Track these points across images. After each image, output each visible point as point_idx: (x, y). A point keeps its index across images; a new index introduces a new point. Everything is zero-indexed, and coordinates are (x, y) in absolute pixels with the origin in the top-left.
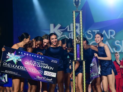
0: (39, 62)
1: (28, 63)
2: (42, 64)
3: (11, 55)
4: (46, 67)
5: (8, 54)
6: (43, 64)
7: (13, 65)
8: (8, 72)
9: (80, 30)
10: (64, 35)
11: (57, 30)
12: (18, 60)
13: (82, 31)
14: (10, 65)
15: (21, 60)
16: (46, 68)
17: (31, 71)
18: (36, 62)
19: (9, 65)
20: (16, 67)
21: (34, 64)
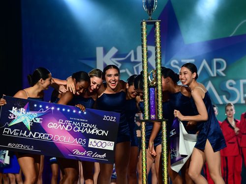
0: (78, 122)
1: (55, 125)
2: (84, 125)
3: (18, 111)
4: (93, 131)
5: (12, 110)
6: (86, 125)
7: (23, 133)
8: (14, 146)
9: (156, 59)
10: (125, 69)
11: (111, 59)
12: (33, 121)
13: (161, 62)
14: (17, 132)
15: (40, 120)
16: (92, 133)
17: (61, 142)
18: (72, 123)
19: (15, 133)
20: (30, 134)
21: (67, 126)
